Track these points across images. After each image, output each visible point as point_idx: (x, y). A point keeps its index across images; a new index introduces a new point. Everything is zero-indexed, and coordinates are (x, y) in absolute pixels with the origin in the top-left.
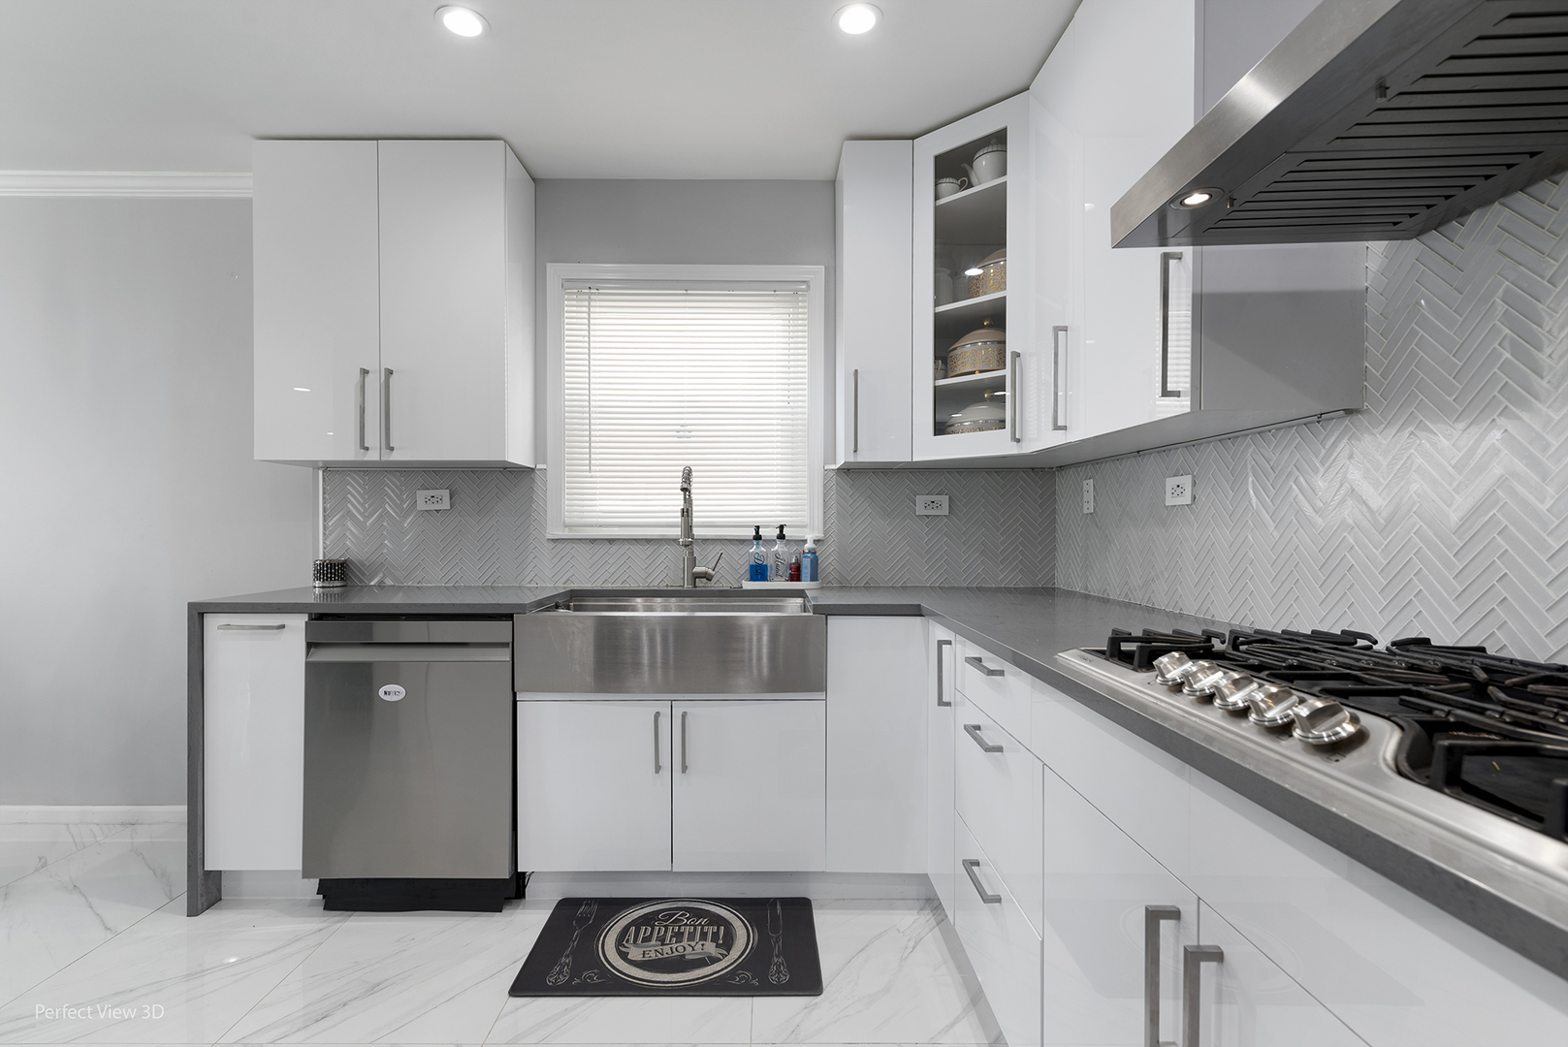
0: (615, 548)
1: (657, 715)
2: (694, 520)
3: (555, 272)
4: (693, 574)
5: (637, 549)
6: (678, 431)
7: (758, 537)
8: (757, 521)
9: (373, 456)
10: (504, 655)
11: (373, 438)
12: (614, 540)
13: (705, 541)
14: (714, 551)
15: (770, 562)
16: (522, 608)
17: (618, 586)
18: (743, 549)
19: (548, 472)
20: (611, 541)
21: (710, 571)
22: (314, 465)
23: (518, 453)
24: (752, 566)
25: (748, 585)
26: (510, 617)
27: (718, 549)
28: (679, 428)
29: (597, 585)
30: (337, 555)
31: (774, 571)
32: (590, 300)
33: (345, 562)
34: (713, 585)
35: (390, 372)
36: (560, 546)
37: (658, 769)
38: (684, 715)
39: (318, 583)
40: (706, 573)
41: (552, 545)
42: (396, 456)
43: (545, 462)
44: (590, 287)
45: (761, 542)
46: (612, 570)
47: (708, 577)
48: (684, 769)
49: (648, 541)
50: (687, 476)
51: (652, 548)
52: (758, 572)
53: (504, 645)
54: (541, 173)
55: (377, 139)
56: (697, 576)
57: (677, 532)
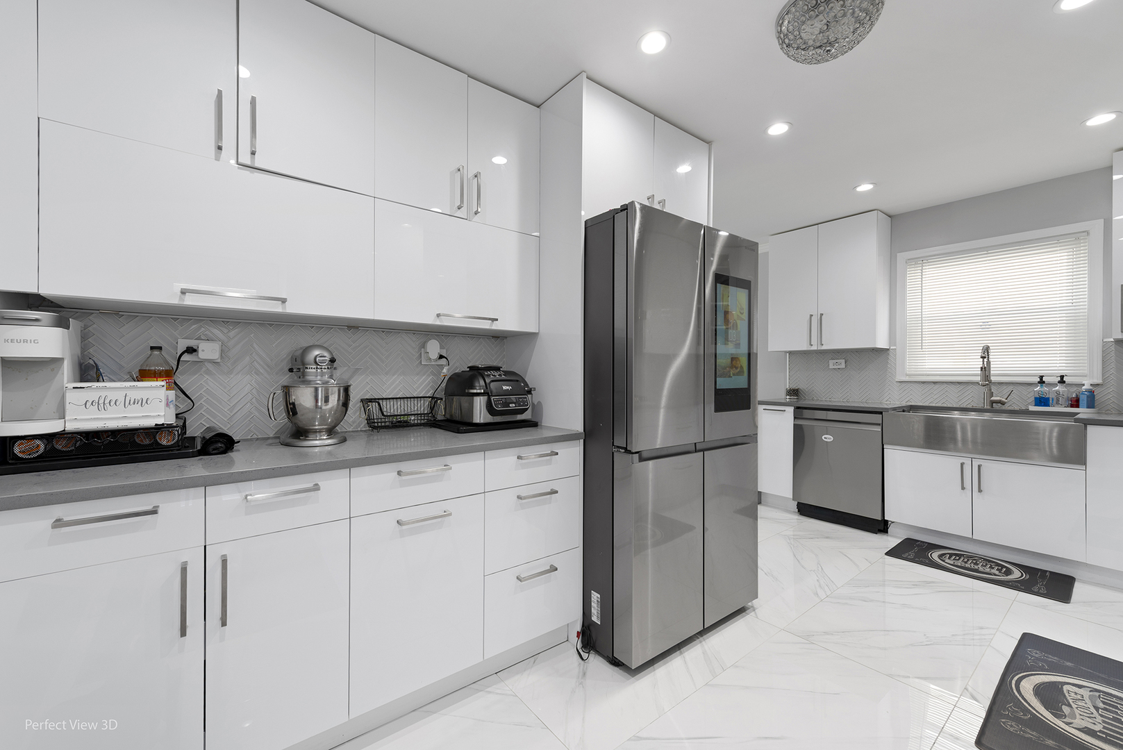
0: (937, 386)
1: (962, 464)
2: (992, 372)
3: (902, 257)
4: (991, 401)
5: (952, 387)
6: (981, 326)
7: (1042, 382)
8: (1041, 373)
9: (814, 348)
10: (878, 429)
11: (814, 341)
12: (937, 382)
13: (1001, 383)
14: (1007, 390)
15: (1051, 396)
16: (887, 410)
17: (939, 405)
18: (1030, 389)
19: (897, 351)
20: (935, 383)
21: (1004, 400)
22: (786, 352)
23: (882, 343)
24: (1035, 398)
25: (1033, 408)
26: (881, 413)
27: (1011, 388)
28: (981, 324)
29: (926, 404)
30: (794, 386)
31: (1055, 402)
32: (922, 266)
33: (797, 390)
34: (1006, 407)
35: (822, 315)
36: (904, 385)
37: (963, 488)
38: (979, 467)
39: (788, 397)
40: (1000, 401)
41: (899, 384)
42: (824, 348)
43: (895, 345)
44: (923, 260)
45: (1044, 385)
46: (935, 397)
47: (1003, 403)
48: (980, 491)
49: (959, 383)
50: (986, 350)
51: (962, 387)
52: (1042, 401)
53: (879, 424)
54: (892, 212)
55: (817, 224)
56: (993, 402)
57: (978, 379)
